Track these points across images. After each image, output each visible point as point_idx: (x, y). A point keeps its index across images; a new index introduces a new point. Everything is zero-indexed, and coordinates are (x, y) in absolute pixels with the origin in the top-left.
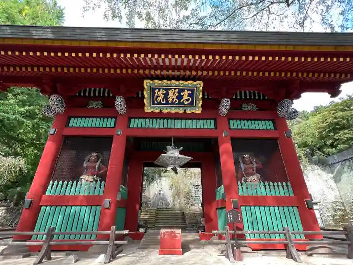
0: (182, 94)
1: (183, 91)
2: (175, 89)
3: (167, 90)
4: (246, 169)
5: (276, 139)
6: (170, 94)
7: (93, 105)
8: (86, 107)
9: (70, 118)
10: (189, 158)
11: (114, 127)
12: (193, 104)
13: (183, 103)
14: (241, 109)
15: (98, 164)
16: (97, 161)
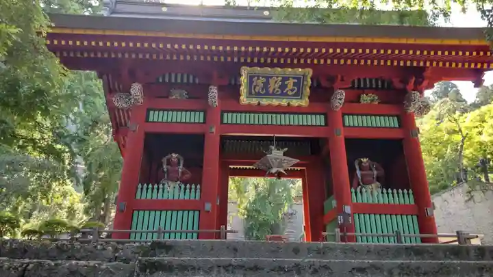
0: (286, 83)
1: (287, 79)
2: (277, 77)
3: (268, 78)
4: (362, 175)
5: (401, 140)
6: (272, 81)
7: (176, 95)
8: (167, 97)
9: (148, 111)
10: (295, 161)
11: (204, 122)
12: (298, 95)
13: (286, 94)
14: (359, 101)
15: (181, 167)
16: (179, 164)
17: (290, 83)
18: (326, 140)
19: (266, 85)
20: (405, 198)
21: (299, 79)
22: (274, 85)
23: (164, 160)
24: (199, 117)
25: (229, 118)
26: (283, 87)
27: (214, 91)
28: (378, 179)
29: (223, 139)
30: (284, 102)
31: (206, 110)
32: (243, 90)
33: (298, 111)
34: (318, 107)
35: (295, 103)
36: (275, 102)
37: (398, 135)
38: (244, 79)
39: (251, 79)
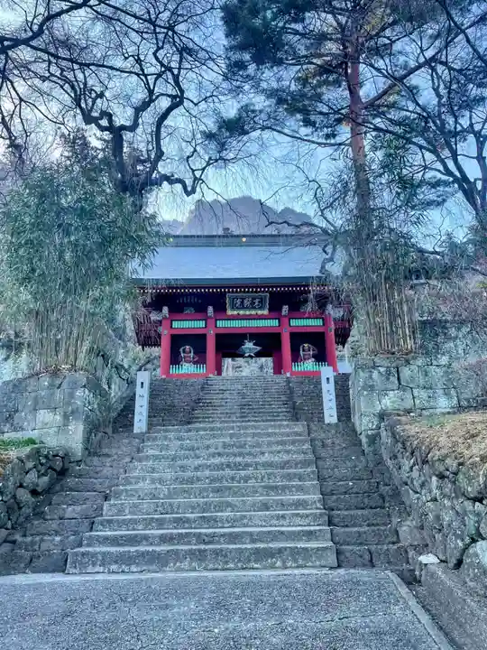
0: (254, 301)
1: (255, 299)
2: (249, 298)
3: (243, 299)
4: (304, 355)
5: (323, 333)
6: (245, 301)
7: (189, 311)
8: (182, 312)
9: (172, 321)
10: (259, 348)
11: (205, 327)
12: (261, 308)
13: (255, 308)
14: (299, 310)
15: (192, 354)
16: (190, 352)
17: (257, 301)
18: (279, 334)
19: (242, 302)
21: (262, 299)
22: (247, 303)
23: (181, 350)
24: (202, 324)
25: (220, 324)
26: (253, 303)
27: (210, 309)
28: (314, 356)
29: (218, 336)
30: (253, 312)
31: (206, 319)
32: (228, 306)
33: (263, 317)
34: (274, 315)
35: (260, 312)
36: (248, 313)
37: (321, 330)
38: (228, 301)
39: (232, 300)
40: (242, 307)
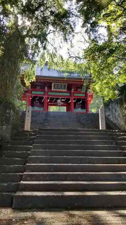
3: (58, 85)
4: (78, 106)
6: (59, 86)
7: (38, 88)
8: (36, 88)
9: (32, 91)
11: (44, 94)
12: (64, 89)
14: (77, 90)
16: (38, 103)
17: (63, 86)
20: (84, 111)
21: (65, 85)
22: (59, 87)
23: (34, 102)
24: (43, 93)
25: (50, 93)
26: (61, 87)
27: (46, 88)
28: (81, 107)
30: (61, 90)
31: (44, 91)
32: (53, 87)
33: (64, 92)
34: (69, 92)
35: (64, 90)
36: (59, 90)
37: (85, 98)
38: (53, 85)
39: (54, 85)
40: (57, 88)
